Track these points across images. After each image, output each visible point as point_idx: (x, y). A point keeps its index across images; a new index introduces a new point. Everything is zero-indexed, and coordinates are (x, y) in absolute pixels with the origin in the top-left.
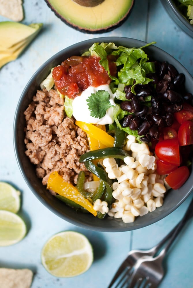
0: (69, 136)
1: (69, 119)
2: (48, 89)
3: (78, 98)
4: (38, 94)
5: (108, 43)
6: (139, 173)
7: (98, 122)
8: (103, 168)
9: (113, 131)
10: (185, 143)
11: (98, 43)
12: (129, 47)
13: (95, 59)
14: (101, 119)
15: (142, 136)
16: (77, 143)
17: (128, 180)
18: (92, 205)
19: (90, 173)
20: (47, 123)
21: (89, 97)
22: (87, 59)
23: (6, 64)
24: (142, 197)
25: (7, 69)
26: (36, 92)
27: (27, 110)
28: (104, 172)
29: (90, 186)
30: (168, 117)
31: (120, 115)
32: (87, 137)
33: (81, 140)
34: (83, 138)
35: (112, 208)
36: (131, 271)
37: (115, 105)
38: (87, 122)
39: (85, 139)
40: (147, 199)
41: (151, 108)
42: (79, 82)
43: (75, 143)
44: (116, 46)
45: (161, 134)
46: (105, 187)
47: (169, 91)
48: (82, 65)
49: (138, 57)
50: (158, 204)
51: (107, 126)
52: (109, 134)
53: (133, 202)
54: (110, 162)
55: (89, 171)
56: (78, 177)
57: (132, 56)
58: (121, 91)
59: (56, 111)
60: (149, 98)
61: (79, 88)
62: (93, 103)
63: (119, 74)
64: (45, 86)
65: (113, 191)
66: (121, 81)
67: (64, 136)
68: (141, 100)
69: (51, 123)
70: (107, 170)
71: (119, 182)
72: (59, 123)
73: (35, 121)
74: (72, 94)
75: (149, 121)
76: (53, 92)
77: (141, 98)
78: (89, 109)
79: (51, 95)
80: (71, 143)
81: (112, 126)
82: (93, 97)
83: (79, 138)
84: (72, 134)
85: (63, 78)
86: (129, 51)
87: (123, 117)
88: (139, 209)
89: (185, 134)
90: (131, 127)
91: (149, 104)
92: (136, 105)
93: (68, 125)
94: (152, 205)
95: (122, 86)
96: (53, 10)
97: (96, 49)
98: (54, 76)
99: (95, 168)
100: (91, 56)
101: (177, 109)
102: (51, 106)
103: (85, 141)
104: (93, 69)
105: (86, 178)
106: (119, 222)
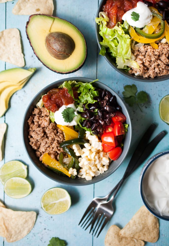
0: (53, 133)
1: (52, 123)
2: (41, 107)
3: (57, 112)
4: (35, 110)
5: (73, 81)
6: (93, 152)
7: (69, 125)
8: (73, 150)
9: (78, 129)
10: (117, 135)
11: (67, 81)
12: (84, 82)
13: (65, 90)
14: (70, 123)
15: (93, 131)
16: (58, 137)
17: (87, 156)
18: (68, 171)
19: (66, 153)
20: (40, 126)
21: (63, 111)
22: (61, 90)
23: (16, 92)
24: (96, 166)
25: (17, 94)
26: (34, 109)
27: (29, 119)
28: (73, 152)
29: (66, 160)
30: (107, 120)
31: (81, 120)
32: (63, 133)
33: (60, 135)
34: (61, 134)
35: (79, 172)
36: (95, 210)
37: (77, 115)
38: (63, 125)
39: (62, 134)
40: (99, 166)
41: (98, 116)
42: (57, 103)
43: (57, 137)
44: (77, 82)
45: (104, 129)
46: (75, 160)
47: (107, 106)
48: (59, 93)
49: (89, 88)
50: (105, 169)
51: (74, 126)
52: (75, 131)
53: (91, 169)
54: (76, 147)
55: (65, 152)
56: (59, 155)
57: (86, 88)
58: (81, 107)
59: (45, 119)
60: (96, 110)
61: (57, 106)
62: (65, 114)
63: (79, 97)
64: (39, 106)
65: (79, 162)
66: (80, 101)
67: (50, 133)
68: (92, 112)
69: (43, 126)
70: (75, 151)
71: (82, 157)
72: (47, 126)
73: (34, 125)
74: (54, 110)
75: (97, 123)
76: (43, 109)
77: (92, 110)
78: (63, 118)
79: (42, 110)
80: (54, 137)
81: (77, 126)
82: (65, 111)
83: (59, 134)
84: (54, 132)
85: (48, 101)
86: (84, 84)
87: (83, 121)
88: (94, 172)
89: (117, 129)
90: (87, 127)
91: (97, 113)
92: (89, 114)
93: (52, 127)
94: (102, 170)
95: (81, 104)
96: (41, 62)
97: (66, 85)
98: (43, 100)
99: (68, 150)
100: (63, 88)
101: (112, 116)
102: (43, 117)
103: (62, 135)
104: (65, 95)
105: (64, 156)
106: (84, 180)
